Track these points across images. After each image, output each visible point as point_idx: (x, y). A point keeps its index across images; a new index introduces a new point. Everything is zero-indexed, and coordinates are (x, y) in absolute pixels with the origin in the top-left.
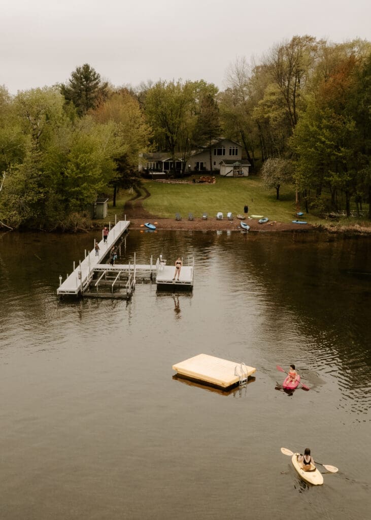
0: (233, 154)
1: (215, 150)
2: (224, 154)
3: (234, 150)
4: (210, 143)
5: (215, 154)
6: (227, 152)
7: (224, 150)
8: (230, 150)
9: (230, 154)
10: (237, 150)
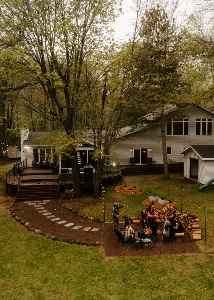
0: (204, 133)
1: (169, 125)
2: (186, 133)
3: (204, 124)
4: (162, 111)
5: (169, 133)
6: (192, 129)
7: (187, 125)
8: (198, 125)
9: (198, 133)
10: (210, 124)
